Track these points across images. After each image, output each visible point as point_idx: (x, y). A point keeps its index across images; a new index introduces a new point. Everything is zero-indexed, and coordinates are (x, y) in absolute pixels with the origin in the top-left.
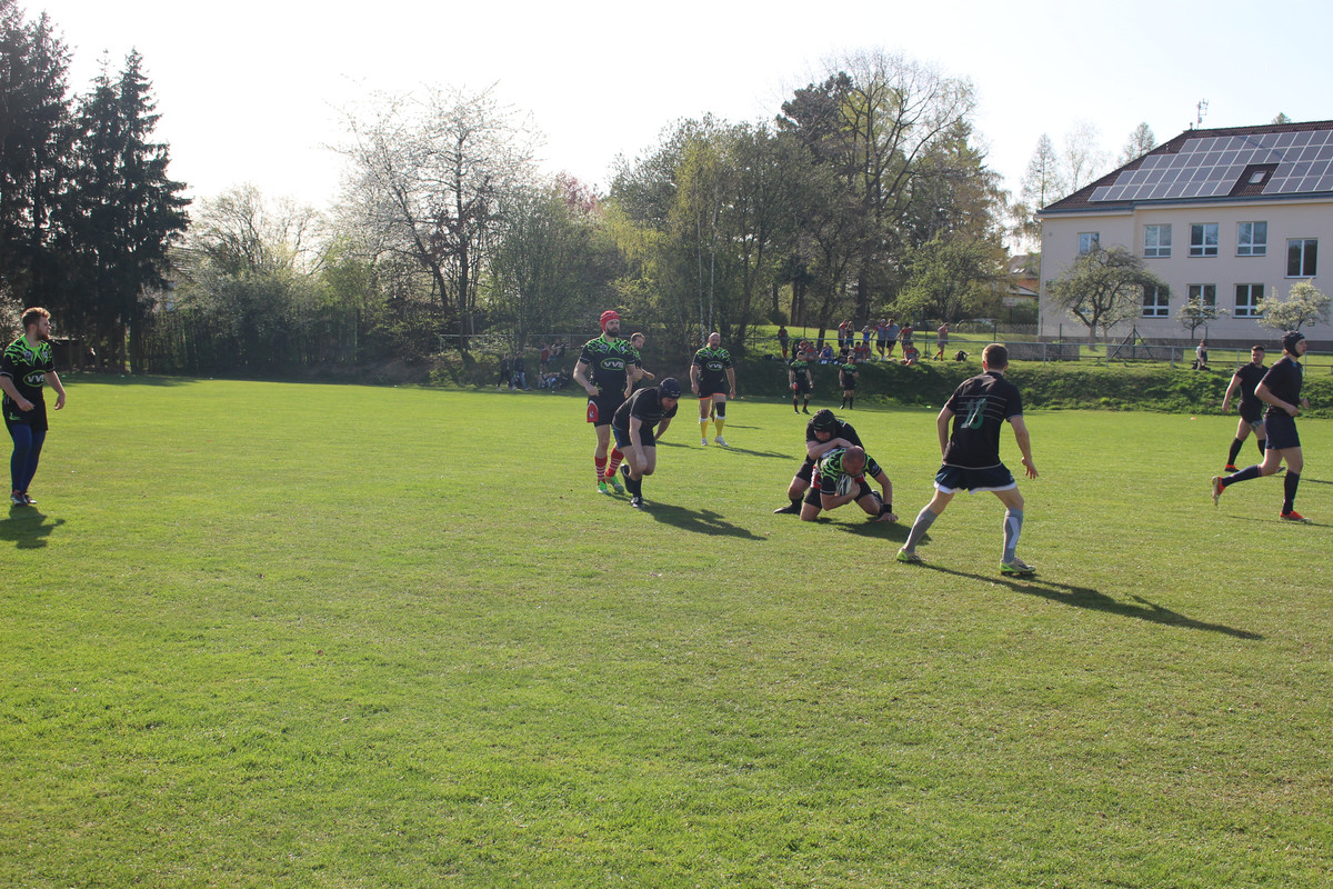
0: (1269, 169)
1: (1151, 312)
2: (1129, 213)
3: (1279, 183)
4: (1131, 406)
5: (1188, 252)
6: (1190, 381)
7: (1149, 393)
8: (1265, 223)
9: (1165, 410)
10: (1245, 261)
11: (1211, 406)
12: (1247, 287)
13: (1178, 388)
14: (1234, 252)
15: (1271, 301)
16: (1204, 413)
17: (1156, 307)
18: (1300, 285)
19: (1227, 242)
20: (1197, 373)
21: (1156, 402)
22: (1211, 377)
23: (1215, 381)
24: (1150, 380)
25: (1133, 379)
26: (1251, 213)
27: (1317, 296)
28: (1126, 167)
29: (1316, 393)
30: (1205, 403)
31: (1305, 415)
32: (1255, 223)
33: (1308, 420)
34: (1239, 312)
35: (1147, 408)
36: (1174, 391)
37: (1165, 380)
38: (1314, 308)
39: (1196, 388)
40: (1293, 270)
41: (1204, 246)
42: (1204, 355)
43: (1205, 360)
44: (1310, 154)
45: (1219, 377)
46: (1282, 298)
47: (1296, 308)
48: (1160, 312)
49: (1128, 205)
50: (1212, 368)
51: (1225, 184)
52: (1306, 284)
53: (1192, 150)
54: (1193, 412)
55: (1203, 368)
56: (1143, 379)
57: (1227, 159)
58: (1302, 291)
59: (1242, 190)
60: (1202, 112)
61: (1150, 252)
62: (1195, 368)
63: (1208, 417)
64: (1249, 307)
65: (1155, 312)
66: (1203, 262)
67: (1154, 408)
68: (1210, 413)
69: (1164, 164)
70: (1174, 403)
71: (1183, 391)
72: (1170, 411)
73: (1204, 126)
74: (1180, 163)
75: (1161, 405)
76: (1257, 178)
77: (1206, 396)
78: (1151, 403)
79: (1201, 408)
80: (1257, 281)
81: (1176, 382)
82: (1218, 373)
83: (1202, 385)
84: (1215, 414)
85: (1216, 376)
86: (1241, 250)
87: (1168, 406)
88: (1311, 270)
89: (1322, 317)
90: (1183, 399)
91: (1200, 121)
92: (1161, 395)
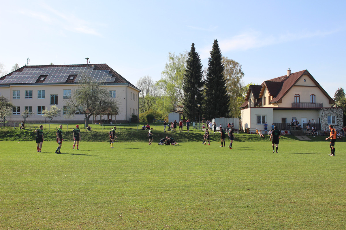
0: (46, 76)
1: (15, 114)
2: (9, 87)
3: (48, 80)
4: (2, 139)
5: (25, 98)
6: (19, 132)
7: (8, 135)
8: (45, 90)
9: (12, 140)
10: (40, 100)
11: (24, 139)
12: (40, 107)
13: (16, 134)
14: (37, 98)
15: (46, 111)
16: (22, 141)
17: (17, 112)
18: (53, 106)
19: (35, 95)
20: (21, 130)
21: (9, 138)
22: (25, 131)
23: (26, 132)
24: (8, 132)
25: (3, 132)
26: (41, 88)
27: (57, 109)
28: (8, 75)
29: (52, 134)
30: (23, 138)
31: (49, 140)
32: (42, 90)
33: (50, 142)
34: (39, 113)
35: (7, 140)
36: (15, 135)
37: (12, 132)
38: (57, 112)
39: (21, 134)
40: (52, 103)
41: (29, 96)
42: (23, 125)
43: (24, 126)
44: (56, 73)
45: (27, 131)
46: (49, 110)
47: (52, 112)
48: (18, 114)
49: (8, 85)
50: (26, 128)
51: (34, 80)
52: (54, 106)
53: (25, 71)
54: (20, 141)
55: (23, 128)
56: (6, 132)
57: (35, 73)
58: (54, 108)
59: (39, 82)
60: (28, 61)
61: (15, 98)
62: (21, 128)
63: (23, 142)
64: (41, 112)
65: (16, 114)
66: (29, 100)
67: (9, 140)
68: (24, 141)
69: (18, 74)
70: (14, 138)
71: (17, 135)
72: (13, 140)
73: (29, 65)
74: (22, 74)
75: (11, 139)
76: (42, 79)
77: (23, 136)
78: (8, 138)
79: (22, 139)
80: (43, 105)
81: (15, 132)
82: (27, 130)
83: (22, 133)
84: (25, 141)
85: (26, 131)
86: (39, 97)
87: (13, 139)
88: (56, 102)
89: (59, 114)
90: (17, 137)
91: (28, 63)
92: (11, 136)
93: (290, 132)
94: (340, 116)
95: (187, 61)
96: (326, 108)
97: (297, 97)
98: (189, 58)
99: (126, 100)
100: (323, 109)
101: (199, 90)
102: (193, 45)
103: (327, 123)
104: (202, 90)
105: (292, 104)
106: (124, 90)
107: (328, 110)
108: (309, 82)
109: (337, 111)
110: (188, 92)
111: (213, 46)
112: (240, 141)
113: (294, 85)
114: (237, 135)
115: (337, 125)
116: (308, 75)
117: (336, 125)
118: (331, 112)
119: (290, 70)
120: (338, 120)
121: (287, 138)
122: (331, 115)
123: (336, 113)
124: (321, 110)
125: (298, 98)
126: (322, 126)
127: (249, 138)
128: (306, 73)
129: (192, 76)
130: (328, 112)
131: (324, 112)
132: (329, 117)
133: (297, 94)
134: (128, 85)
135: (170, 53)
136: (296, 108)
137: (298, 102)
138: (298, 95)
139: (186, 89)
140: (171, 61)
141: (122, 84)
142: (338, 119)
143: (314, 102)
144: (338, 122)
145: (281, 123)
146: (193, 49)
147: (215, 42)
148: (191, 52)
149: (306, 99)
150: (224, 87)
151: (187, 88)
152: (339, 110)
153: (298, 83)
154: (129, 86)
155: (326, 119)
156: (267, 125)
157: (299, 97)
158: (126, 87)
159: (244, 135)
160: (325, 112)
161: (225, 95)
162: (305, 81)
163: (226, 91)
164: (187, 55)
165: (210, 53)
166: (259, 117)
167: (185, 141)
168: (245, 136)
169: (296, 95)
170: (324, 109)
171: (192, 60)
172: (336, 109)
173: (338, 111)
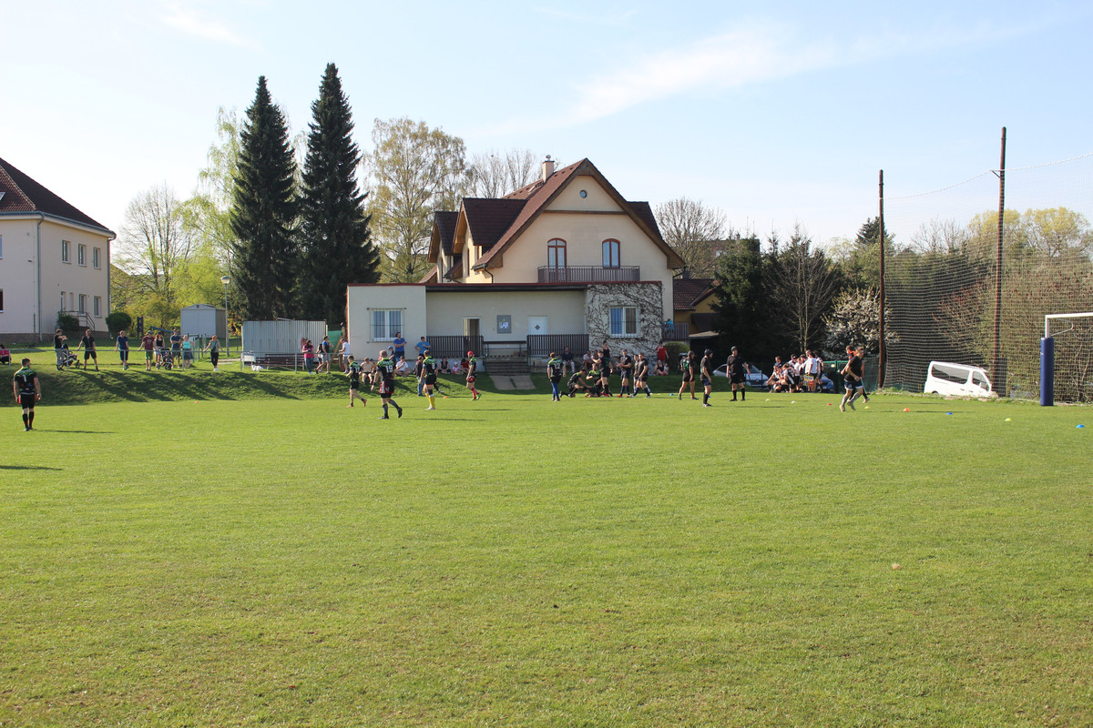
93: (484, 363)
94: (651, 309)
95: (244, 136)
96: (605, 284)
97: (556, 247)
98: (250, 123)
99: (36, 266)
100: (593, 287)
101: (284, 230)
102: (262, 81)
103: (609, 332)
104: (297, 231)
105: (541, 272)
106: (28, 234)
107: (610, 289)
108: (599, 200)
109: (642, 291)
110: (247, 238)
111: (321, 85)
112: (284, 395)
113: (542, 210)
114: (285, 378)
115: (643, 339)
116: (593, 177)
117: (637, 339)
118: (622, 297)
119: (551, 160)
120: (646, 323)
121: (452, 384)
122: (620, 305)
123: (636, 300)
124: (589, 289)
125: (561, 251)
126: (590, 342)
127: (319, 388)
128: (586, 169)
129: (253, 185)
130: (610, 297)
131: (597, 297)
132: (615, 312)
133: (556, 239)
134: (39, 217)
135: (221, 111)
136: (552, 284)
137: (561, 263)
138: (560, 243)
139: (236, 226)
140: (227, 136)
141: (22, 214)
142: (643, 320)
143: (615, 263)
144: (645, 327)
145: (466, 334)
146: (263, 94)
147: (327, 71)
148: (255, 104)
149: (585, 254)
150: (363, 218)
151: (241, 224)
152: (649, 291)
153: (558, 204)
154: (46, 218)
155: (605, 319)
156: (403, 340)
157: (565, 247)
158: (35, 224)
159: (307, 378)
160: (603, 296)
161: (365, 243)
162: (584, 194)
163: (369, 233)
164: (245, 117)
165: (314, 110)
166: (379, 316)
167: (96, 400)
168: (310, 381)
169: (553, 243)
170: (597, 286)
171: (256, 131)
172: (639, 286)
173: (646, 292)
